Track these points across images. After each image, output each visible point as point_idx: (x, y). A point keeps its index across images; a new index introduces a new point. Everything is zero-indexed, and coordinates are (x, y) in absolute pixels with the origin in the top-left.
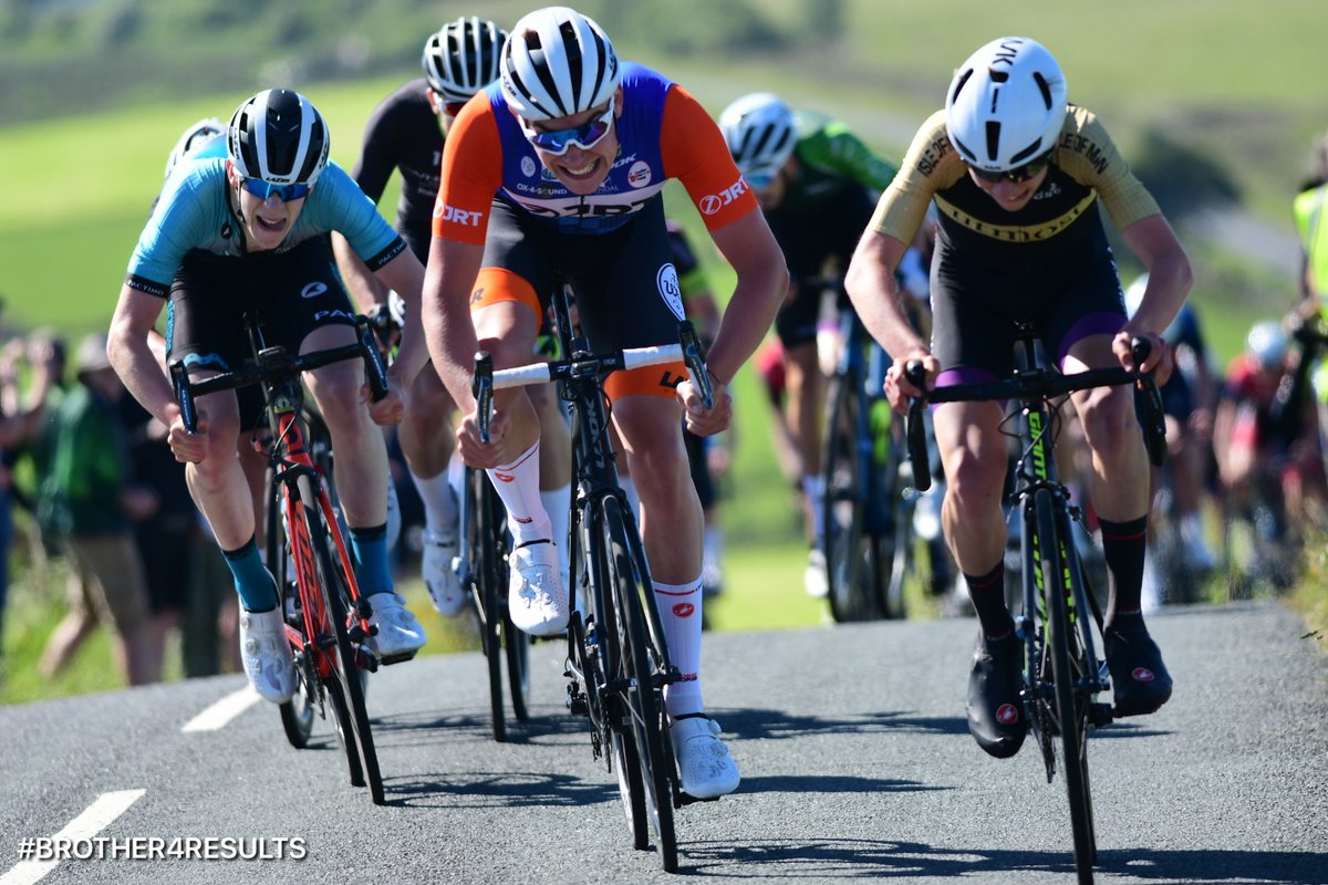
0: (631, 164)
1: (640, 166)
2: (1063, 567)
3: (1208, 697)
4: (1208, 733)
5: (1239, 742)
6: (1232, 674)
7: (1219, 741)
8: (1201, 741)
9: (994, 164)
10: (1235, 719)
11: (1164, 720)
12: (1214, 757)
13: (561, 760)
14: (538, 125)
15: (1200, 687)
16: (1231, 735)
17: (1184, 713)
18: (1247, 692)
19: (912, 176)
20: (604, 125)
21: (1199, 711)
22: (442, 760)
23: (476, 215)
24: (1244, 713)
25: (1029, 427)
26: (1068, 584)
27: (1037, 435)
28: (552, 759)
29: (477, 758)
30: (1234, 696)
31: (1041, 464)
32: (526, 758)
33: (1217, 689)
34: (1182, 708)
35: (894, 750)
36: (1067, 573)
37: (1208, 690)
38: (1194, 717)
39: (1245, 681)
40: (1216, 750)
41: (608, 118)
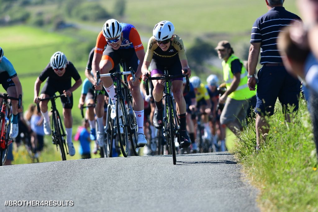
0: (126, 40)
1: (127, 41)
2: (172, 109)
3: (210, 174)
4: (210, 183)
5: (218, 185)
6: (216, 169)
7: (213, 185)
8: (209, 185)
9: (159, 39)
10: (217, 180)
11: (200, 180)
12: (212, 189)
13: (56, 189)
14: (108, 39)
15: (208, 172)
16: (216, 184)
17: (205, 178)
18: (220, 173)
19: (149, 50)
20: (118, 40)
21: (208, 178)
22: (27, 189)
23: (102, 49)
24: (219, 178)
25: (166, 85)
26: (173, 112)
27: (167, 86)
28: (53, 189)
29: (36, 188)
30: (217, 174)
31: (168, 91)
32: (47, 188)
33: (213, 172)
34: (204, 177)
35: (136, 187)
36: (172, 110)
37: (210, 173)
38: (207, 179)
39: (219, 171)
40: (212, 187)
41: (119, 38)
